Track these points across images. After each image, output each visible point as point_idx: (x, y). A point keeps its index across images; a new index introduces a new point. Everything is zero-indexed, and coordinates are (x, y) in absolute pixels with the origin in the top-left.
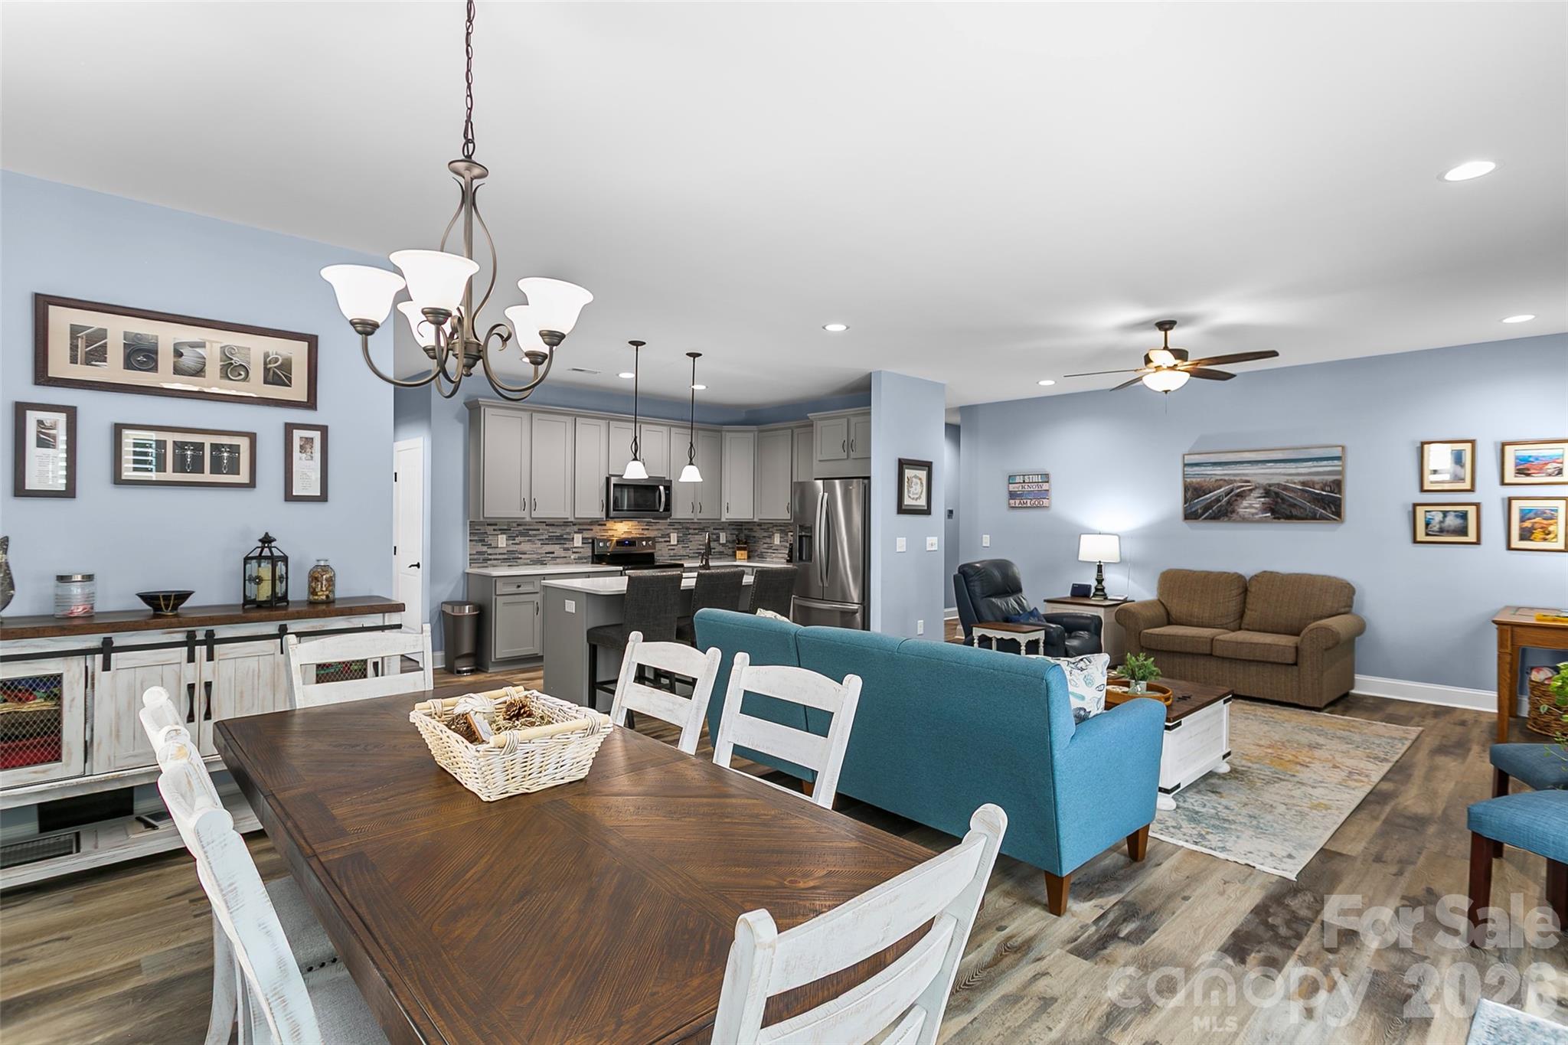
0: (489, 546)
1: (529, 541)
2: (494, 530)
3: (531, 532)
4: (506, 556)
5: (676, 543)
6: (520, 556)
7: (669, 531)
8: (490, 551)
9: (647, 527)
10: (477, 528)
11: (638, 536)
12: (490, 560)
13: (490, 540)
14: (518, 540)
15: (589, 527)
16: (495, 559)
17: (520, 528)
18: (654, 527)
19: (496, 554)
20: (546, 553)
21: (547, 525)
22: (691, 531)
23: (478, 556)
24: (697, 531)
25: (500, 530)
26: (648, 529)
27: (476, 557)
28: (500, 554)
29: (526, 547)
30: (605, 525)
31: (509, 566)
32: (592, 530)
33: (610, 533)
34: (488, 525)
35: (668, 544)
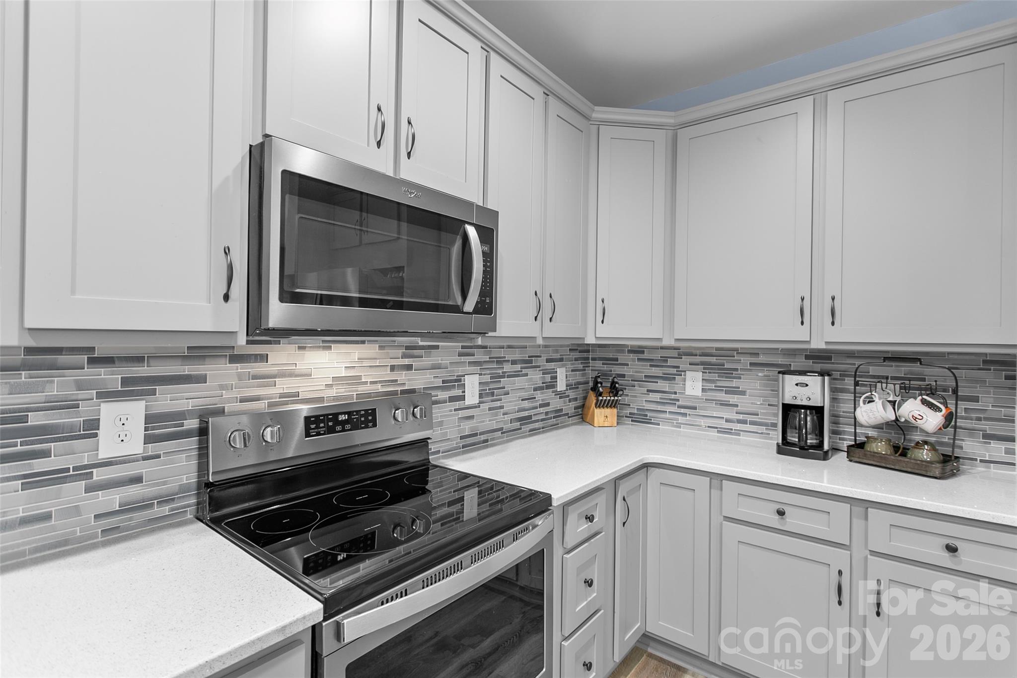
5: (476, 400)
7: (460, 370)
9: (407, 361)
11: (380, 388)
15: (186, 369)
18: (426, 361)
22: (508, 368)
24: (518, 367)
26: (409, 367)
30: (264, 358)
32: (202, 379)
33: (284, 386)
35: (457, 404)
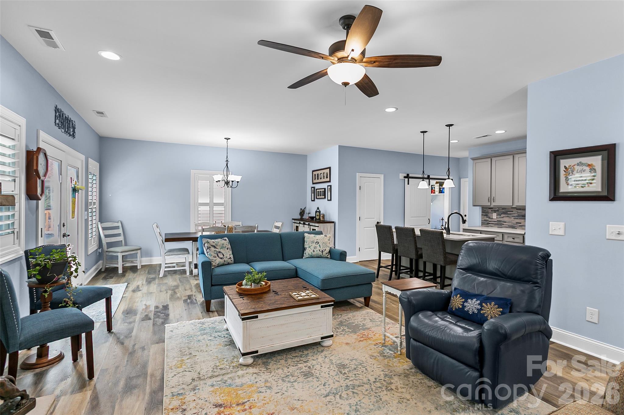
0: (489, 218)
1: (508, 216)
2: (492, 211)
3: (508, 213)
4: (496, 223)
6: (503, 223)
8: (490, 220)
10: (484, 210)
12: (490, 224)
13: (490, 215)
14: (502, 215)
16: (492, 224)
17: (503, 210)
19: (492, 221)
20: (517, 223)
21: (517, 209)
23: (485, 222)
25: (494, 211)
27: (484, 222)
28: (494, 221)
29: (506, 219)
31: (498, 227)
34: (489, 209)
